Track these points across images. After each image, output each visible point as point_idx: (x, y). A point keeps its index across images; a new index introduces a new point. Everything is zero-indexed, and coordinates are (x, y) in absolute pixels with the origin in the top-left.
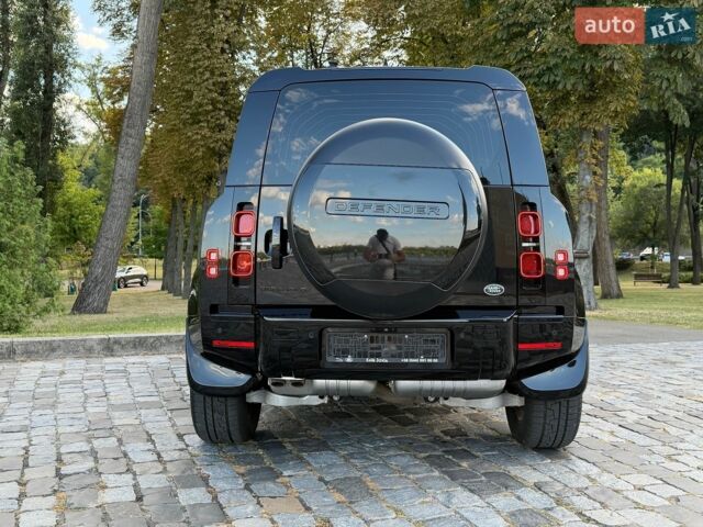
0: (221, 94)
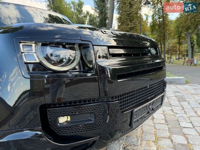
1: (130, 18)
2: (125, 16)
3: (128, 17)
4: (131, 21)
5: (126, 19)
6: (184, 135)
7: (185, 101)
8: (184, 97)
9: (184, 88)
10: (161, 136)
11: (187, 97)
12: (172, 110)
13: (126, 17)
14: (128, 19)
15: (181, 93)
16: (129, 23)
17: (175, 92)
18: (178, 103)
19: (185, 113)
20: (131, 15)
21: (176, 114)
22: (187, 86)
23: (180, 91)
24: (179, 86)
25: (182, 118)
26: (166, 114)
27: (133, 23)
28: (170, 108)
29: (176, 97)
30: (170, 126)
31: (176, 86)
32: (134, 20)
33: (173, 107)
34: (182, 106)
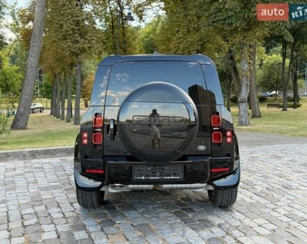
2: (72, 24)
3: (77, 28)
5: (73, 29)
14: (76, 31)
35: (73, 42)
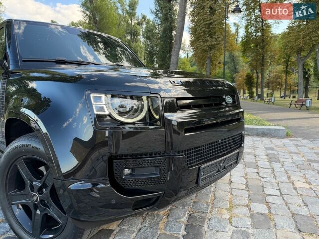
0: (208, 28)
1: (210, 31)
3: (207, 30)
4: (211, 36)
5: (204, 32)
6: (267, 203)
7: (279, 162)
8: (278, 156)
9: (281, 143)
10: (237, 203)
11: (283, 157)
12: (257, 173)
13: (204, 29)
14: (206, 33)
15: (276, 150)
16: (209, 38)
17: (267, 149)
18: (268, 164)
19: (275, 177)
20: (211, 27)
21: (262, 178)
22: (286, 141)
23: (275, 148)
24: (275, 141)
25: (268, 184)
26: (249, 177)
27: (214, 39)
28: (256, 171)
29: (267, 156)
30: (251, 192)
31: (271, 139)
32: (217, 34)
33: (260, 169)
34: (273, 168)
35: (204, 42)
